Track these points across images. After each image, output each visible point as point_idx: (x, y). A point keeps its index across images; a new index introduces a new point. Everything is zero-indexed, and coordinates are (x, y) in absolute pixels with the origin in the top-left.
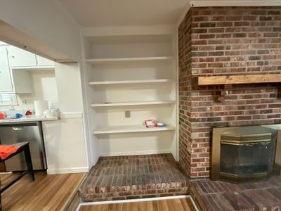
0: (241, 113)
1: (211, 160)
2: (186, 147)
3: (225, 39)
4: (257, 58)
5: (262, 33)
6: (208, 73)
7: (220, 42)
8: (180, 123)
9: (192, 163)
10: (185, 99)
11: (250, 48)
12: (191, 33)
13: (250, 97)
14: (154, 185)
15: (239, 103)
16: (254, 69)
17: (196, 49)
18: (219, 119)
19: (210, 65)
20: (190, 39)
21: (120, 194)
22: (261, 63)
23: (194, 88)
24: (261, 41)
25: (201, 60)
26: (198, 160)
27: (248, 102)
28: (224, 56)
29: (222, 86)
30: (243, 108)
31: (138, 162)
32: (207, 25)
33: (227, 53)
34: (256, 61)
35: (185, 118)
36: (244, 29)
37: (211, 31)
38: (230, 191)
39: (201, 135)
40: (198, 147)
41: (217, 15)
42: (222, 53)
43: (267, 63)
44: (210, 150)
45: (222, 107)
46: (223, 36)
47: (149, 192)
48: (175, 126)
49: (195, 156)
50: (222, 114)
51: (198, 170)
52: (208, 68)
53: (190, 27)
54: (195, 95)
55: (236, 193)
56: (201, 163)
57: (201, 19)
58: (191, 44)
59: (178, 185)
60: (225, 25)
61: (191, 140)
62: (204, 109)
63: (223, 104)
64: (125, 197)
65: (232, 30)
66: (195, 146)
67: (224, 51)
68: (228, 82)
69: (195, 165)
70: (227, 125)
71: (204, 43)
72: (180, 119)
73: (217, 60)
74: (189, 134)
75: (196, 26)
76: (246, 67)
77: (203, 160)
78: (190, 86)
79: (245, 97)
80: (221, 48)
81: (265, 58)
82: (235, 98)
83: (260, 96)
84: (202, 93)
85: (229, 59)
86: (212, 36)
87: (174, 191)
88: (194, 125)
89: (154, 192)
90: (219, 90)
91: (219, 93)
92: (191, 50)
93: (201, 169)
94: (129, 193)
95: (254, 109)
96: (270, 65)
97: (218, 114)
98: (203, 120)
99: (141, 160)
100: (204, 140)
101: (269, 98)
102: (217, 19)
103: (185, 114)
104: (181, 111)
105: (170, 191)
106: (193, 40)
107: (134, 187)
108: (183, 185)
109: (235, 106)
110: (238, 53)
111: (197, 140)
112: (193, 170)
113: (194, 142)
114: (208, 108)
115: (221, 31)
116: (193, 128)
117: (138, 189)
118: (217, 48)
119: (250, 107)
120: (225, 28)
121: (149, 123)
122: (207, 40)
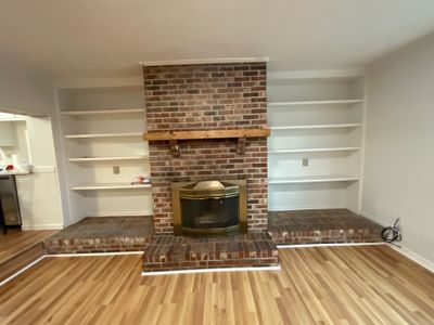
3: (179, 95)
4: (213, 113)
5: (216, 89)
6: (164, 128)
7: (174, 98)
9: (155, 218)
11: (205, 104)
13: (209, 152)
14: (117, 239)
15: (198, 158)
16: (210, 125)
17: (150, 105)
18: (179, 174)
19: (165, 120)
21: (84, 248)
22: (217, 119)
23: (151, 143)
24: (215, 97)
25: (156, 116)
26: (162, 216)
27: (208, 157)
28: (179, 112)
30: (203, 163)
32: (160, 82)
33: (181, 109)
34: (212, 117)
36: (197, 86)
37: (164, 88)
39: (162, 190)
40: (160, 202)
41: (168, 73)
42: (177, 109)
43: (223, 119)
45: (182, 161)
46: (176, 93)
47: (113, 247)
49: (157, 211)
50: (182, 169)
51: (162, 225)
52: (163, 123)
54: (153, 150)
56: (165, 218)
57: (153, 77)
59: (142, 240)
60: (178, 82)
61: (153, 195)
62: (163, 164)
63: (182, 158)
64: (90, 251)
65: (184, 87)
66: (156, 201)
67: (179, 106)
69: (159, 221)
70: (188, 180)
71: (158, 99)
73: (173, 115)
75: (149, 83)
76: (203, 123)
77: (166, 215)
79: (204, 152)
80: (176, 104)
81: (221, 113)
82: (194, 152)
83: (219, 151)
84: (159, 148)
85: (184, 115)
86: (166, 93)
87: (139, 246)
88: (154, 180)
89: (118, 246)
93: (164, 225)
94: (93, 247)
95: (215, 164)
96: (227, 121)
97: (177, 169)
98: (163, 175)
100: (165, 195)
101: (229, 154)
102: (169, 76)
106: (147, 96)
107: (98, 240)
109: (195, 161)
110: (193, 109)
111: (158, 196)
112: (157, 226)
113: (155, 197)
114: (167, 163)
115: (175, 87)
116: (153, 182)
117: (102, 242)
118: (172, 104)
119: (210, 162)
120: (178, 85)
122: (161, 96)
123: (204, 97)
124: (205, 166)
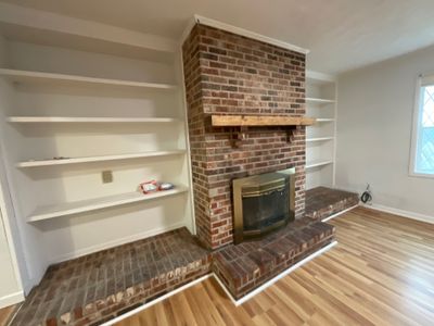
0: (258, 160)
1: (233, 220)
2: (204, 209)
3: (237, 72)
4: (268, 99)
5: (271, 73)
6: (222, 111)
7: (232, 75)
8: (194, 180)
9: (212, 230)
10: (198, 145)
11: (262, 87)
12: (199, 56)
13: (265, 141)
14: (163, 276)
15: (257, 148)
16: (266, 111)
17: (206, 79)
18: (238, 169)
19: (224, 102)
20: (199, 64)
21: (104, 313)
22: (271, 105)
23: (207, 131)
24: (271, 81)
25: (214, 95)
26: (220, 224)
27: (264, 147)
28: (238, 93)
29: (238, 128)
30: (260, 153)
31: (134, 252)
32: (217, 51)
33: (241, 90)
34: (267, 102)
35: (200, 171)
36: (255, 65)
37: (222, 59)
38: (254, 250)
39: (220, 191)
40: (219, 207)
41: (227, 42)
42: (235, 89)
43: (276, 105)
44: (232, 208)
45: (241, 153)
46: (236, 68)
47: (156, 290)
48: (187, 185)
49: (215, 219)
50: (241, 162)
51: (220, 237)
52: (222, 106)
53: (198, 49)
54: (210, 140)
55: (260, 250)
56: (223, 226)
57: (209, 42)
58: (200, 71)
59: (198, 263)
60: (236, 55)
61: (209, 200)
62: (222, 158)
63: (241, 149)
64: (115, 314)
65: (244, 63)
66: (214, 206)
67: (238, 86)
68: (243, 123)
69: (217, 232)
70: (247, 175)
71: (215, 72)
72: (194, 174)
73: (232, 96)
74: (206, 192)
75: (204, 48)
76: (260, 108)
77: (225, 222)
78: (202, 128)
79: (261, 141)
80: (234, 82)
81: (274, 99)
82: (252, 142)
83: (273, 140)
84: (217, 137)
85: (242, 97)
86: (224, 67)
87: (193, 274)
88: (212, 180)
89: (164, 286)
90: (236, 133)
91: (235, 137)
92: (200, 79)
93: (224, 235)
95: (270, 154)
96: (279, 108)
97: (236, 163)
98: (222, 171)
99: (138, 247)
100: (224, 197)
101: (281, 143)
102: (228, 46)
103: (200, 167)
104: (194, 164)
105: (187, 276)
106: (203, 66)
108: (203, 263)
109: (253, 152)
110: (250, 91)
111: (216, 198)
112: (215, 239)
113: (212, 202)
114: (226, 156)
115: (233, 62)
116: (210, 182)
118: (231, 82)
119: (266, 152)
120: (237, 59)
121: (147, 188)
122: (219, 70)
123: (261, 79)
124: (262, 156)
